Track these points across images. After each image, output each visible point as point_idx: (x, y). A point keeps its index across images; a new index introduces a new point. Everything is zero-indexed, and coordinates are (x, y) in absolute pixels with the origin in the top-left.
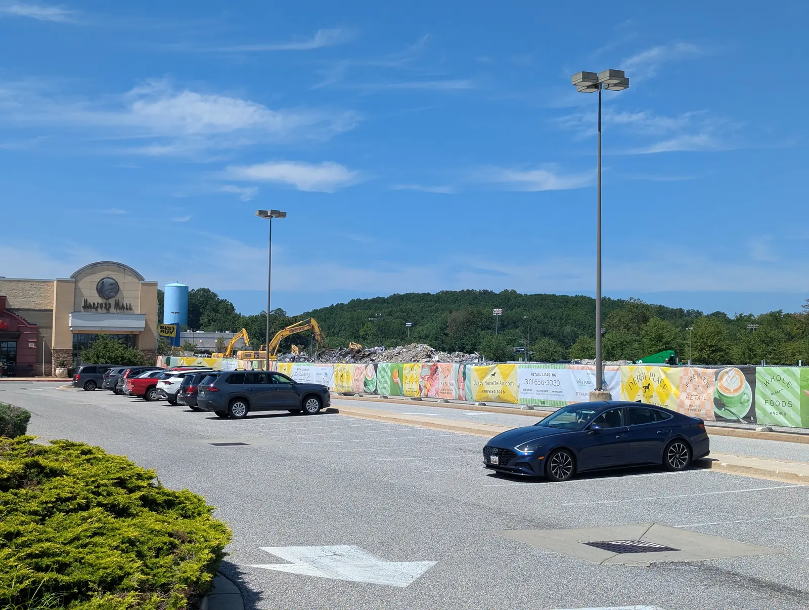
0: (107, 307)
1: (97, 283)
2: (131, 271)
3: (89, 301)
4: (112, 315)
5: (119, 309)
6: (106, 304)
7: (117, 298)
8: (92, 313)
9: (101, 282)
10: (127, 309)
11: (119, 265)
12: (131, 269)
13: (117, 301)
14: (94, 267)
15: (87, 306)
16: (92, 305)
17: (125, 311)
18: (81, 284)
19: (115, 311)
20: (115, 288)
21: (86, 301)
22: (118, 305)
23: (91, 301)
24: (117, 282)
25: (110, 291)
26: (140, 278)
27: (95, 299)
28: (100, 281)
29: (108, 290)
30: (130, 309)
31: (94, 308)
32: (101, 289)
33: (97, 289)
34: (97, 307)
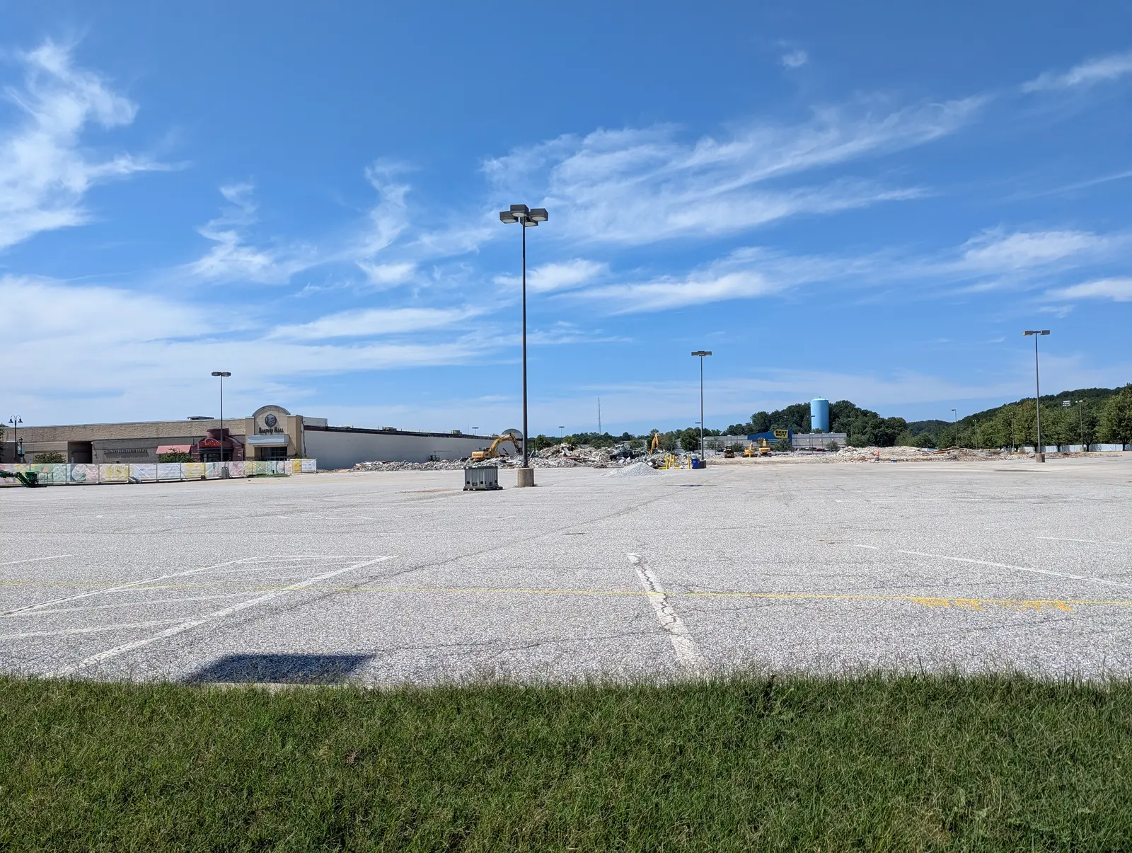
0: (271, 431)
3: (262, 428)
4: (273, 436)
5: (277, 432)
7: (275, 426)
8: (264, 436)
9: (267, 417)
10: (281, 432)
11: (276, 407)
12: (282, 409)
13: (276, 428)
14: (263, 409)
15: (261, 432)
18: (257, 420)
19: (274, 433)
20: (275, 419)
21: (260, 428)
22: (276, 430)
24: (275, 416)
26: (287, 413)
27: (265, 427)
29: (271, 422)
31: (264, 432)
32: (268, 421)
33: (265, 421)
34: (266, 432)
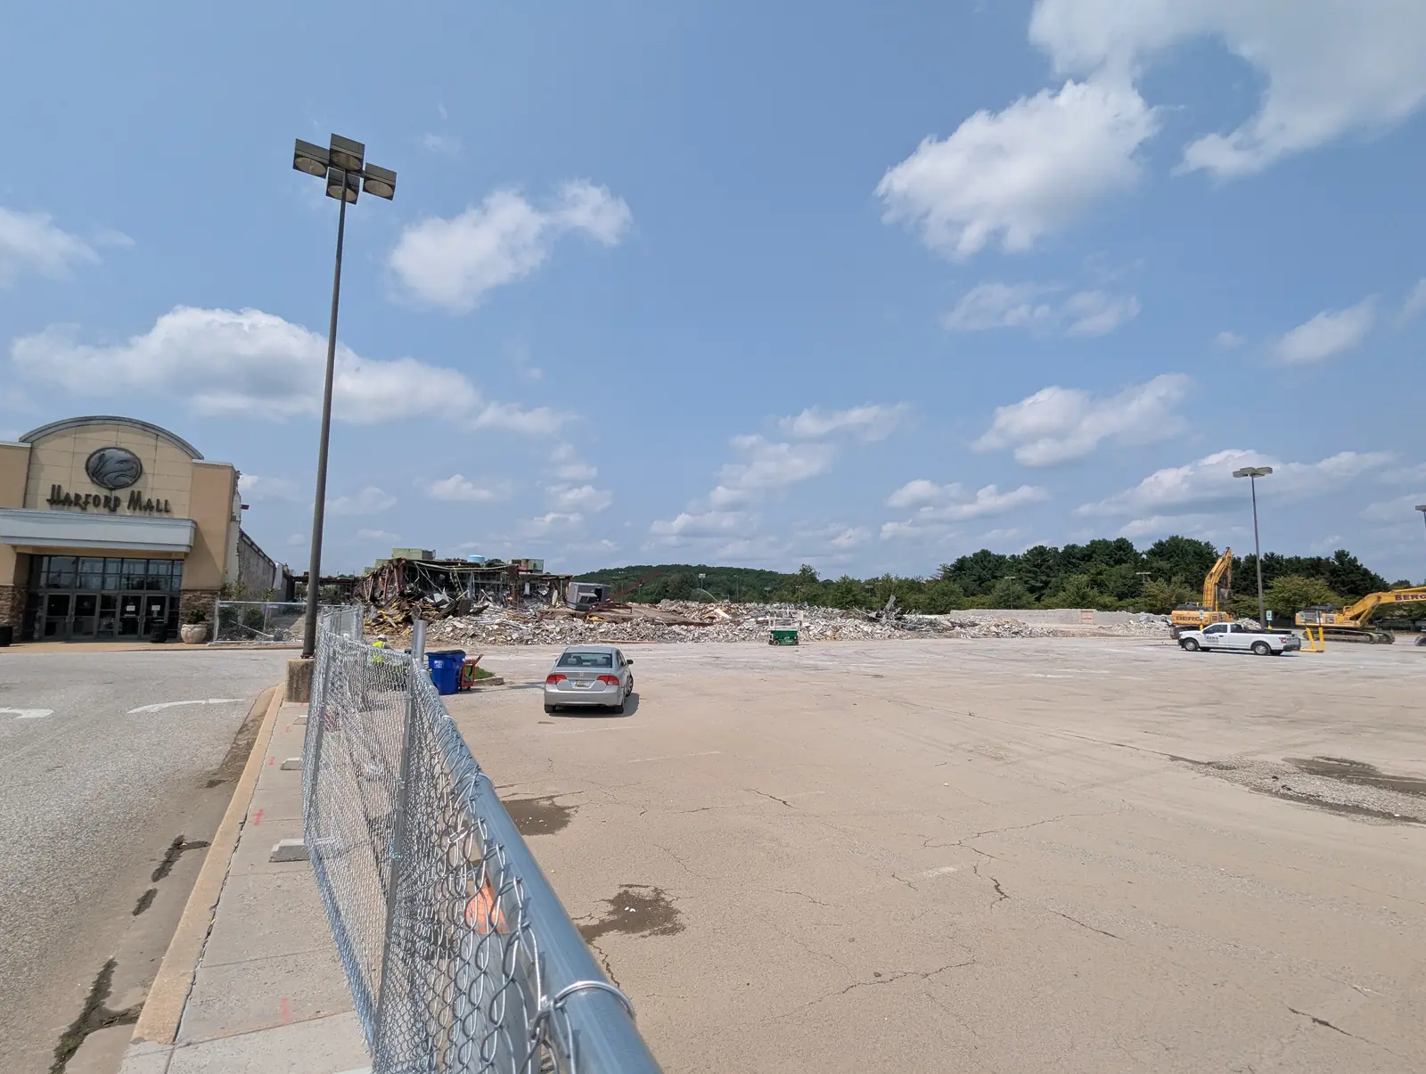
0: (111, 504)
1: (87, 457)
2: (170, 438)
3: (65, 490)
4: (124, 520)
5: (140, 509)
6: (106, 497)
7: (136, 488)
8: (73, 515)
9: (98, 455)
10: (159, 510)
11: (143, 425)
13: (136, 495)
14: (81, 425)
15: (61, 500)
16: (73, 499)
17: (155, 514)
18: (44, 456)
19: (128, 513)
20: (133, 469)
21: (56, 490)
22: (135, 502)
23: (69, 489)
24: (137, 458)
25: (117, 474)
26: (194, 454)
27: (81, 486)
28: (95, 453)
29: (115, 472)
30: (167, 511)
31: (76, 504)
32: (97, 469)
33: (87, 469)
34: (87, 503)
